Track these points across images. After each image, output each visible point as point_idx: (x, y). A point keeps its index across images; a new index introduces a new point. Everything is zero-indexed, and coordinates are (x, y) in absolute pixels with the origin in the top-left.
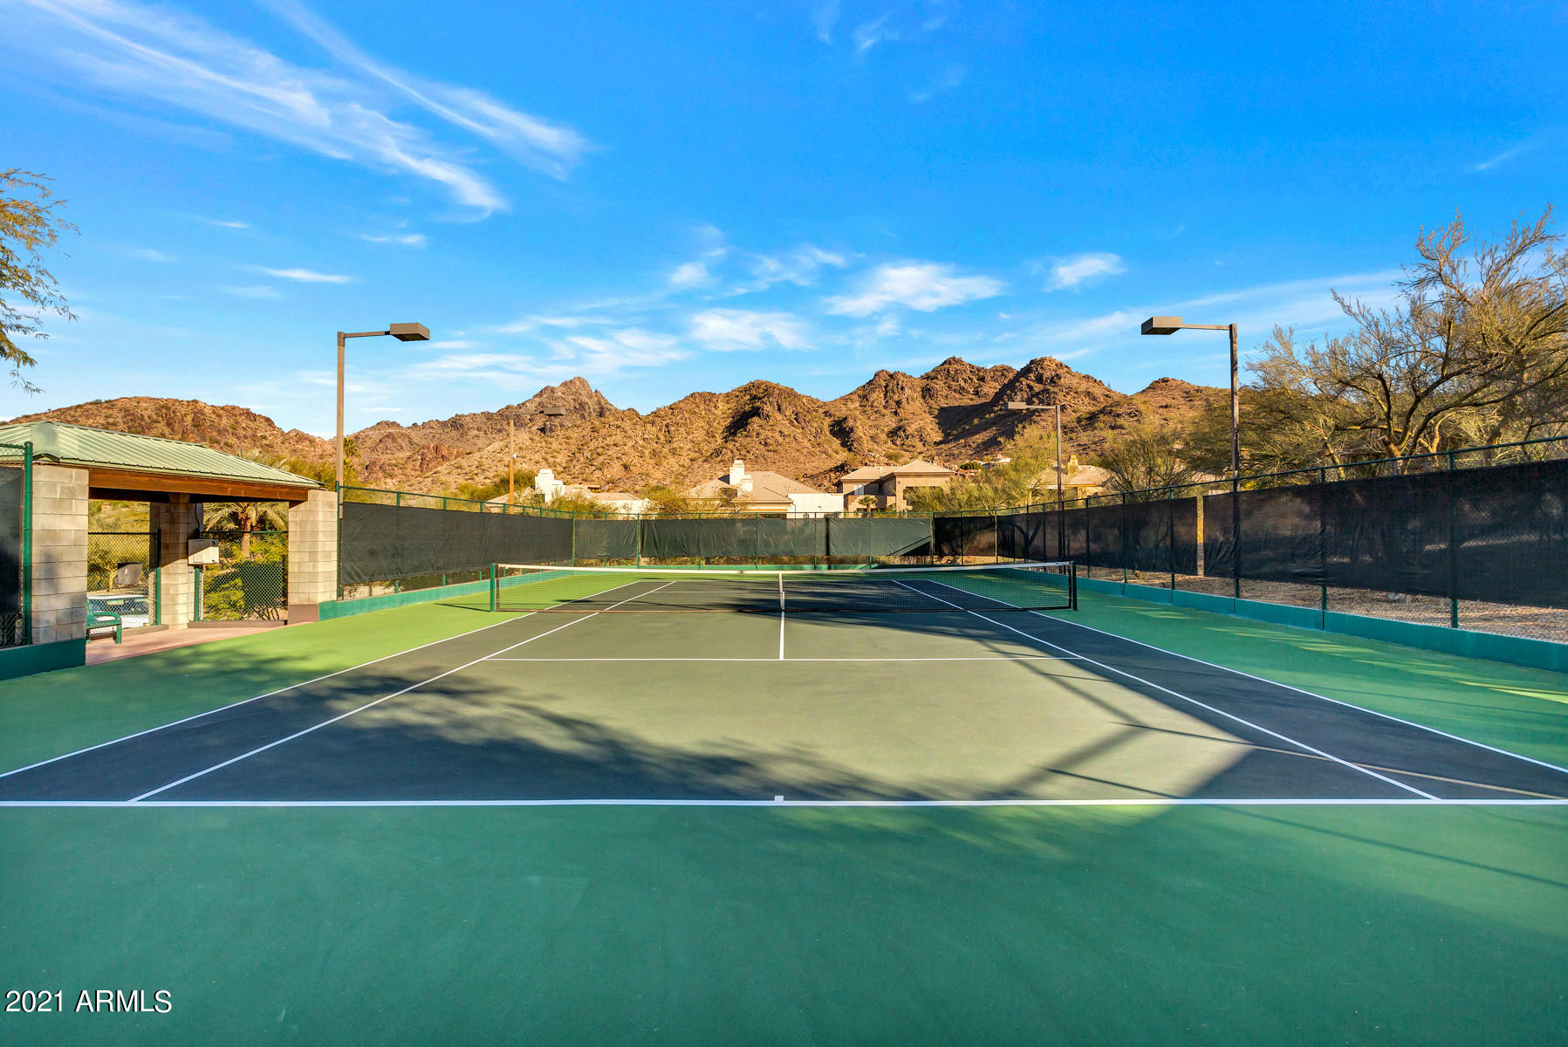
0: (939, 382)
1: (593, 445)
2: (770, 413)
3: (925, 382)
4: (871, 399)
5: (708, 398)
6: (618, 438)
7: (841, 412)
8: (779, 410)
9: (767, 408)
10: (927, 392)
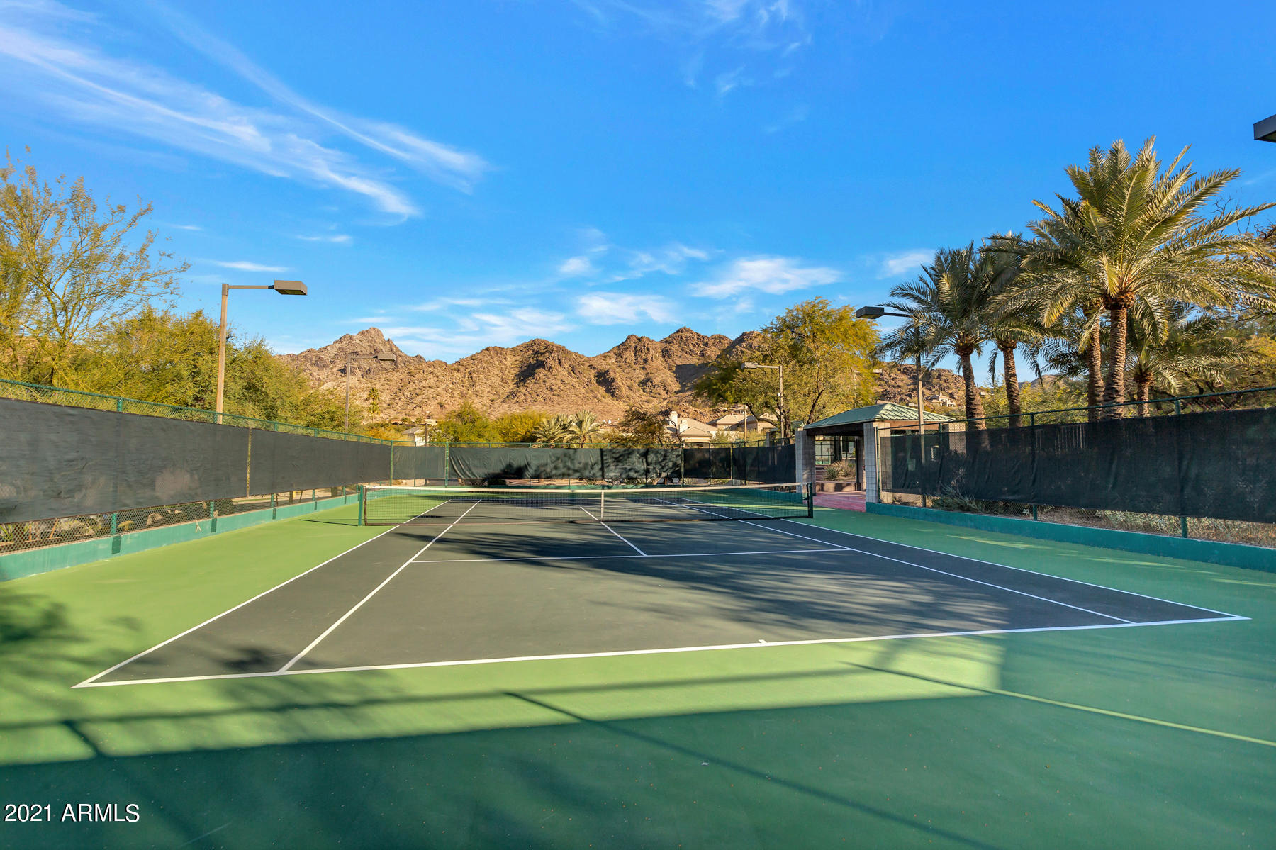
0: (674, 346)
1: (411, 386)
2: (552, 365)
3: (664, 345)
4: (624, 357)
5: (499, 351)
6: (432, 381)
7: (603, 366)
8: (560, 363)
9: (550, 361)
10: (666, 353)
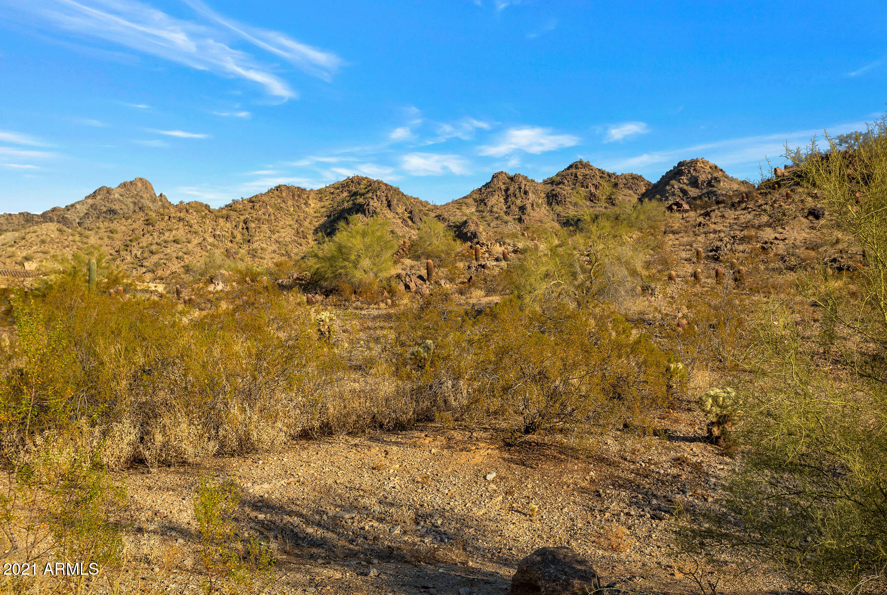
0: (566, 188)
1: (144, 242)
2: (378, 210)
3: (549, 188)
4: (490, 204)
5: (298, 193)
6: (181, 232)
7: (458, 218)
8: (389, 206)
9: (374, 204)
10: (552, 199)
